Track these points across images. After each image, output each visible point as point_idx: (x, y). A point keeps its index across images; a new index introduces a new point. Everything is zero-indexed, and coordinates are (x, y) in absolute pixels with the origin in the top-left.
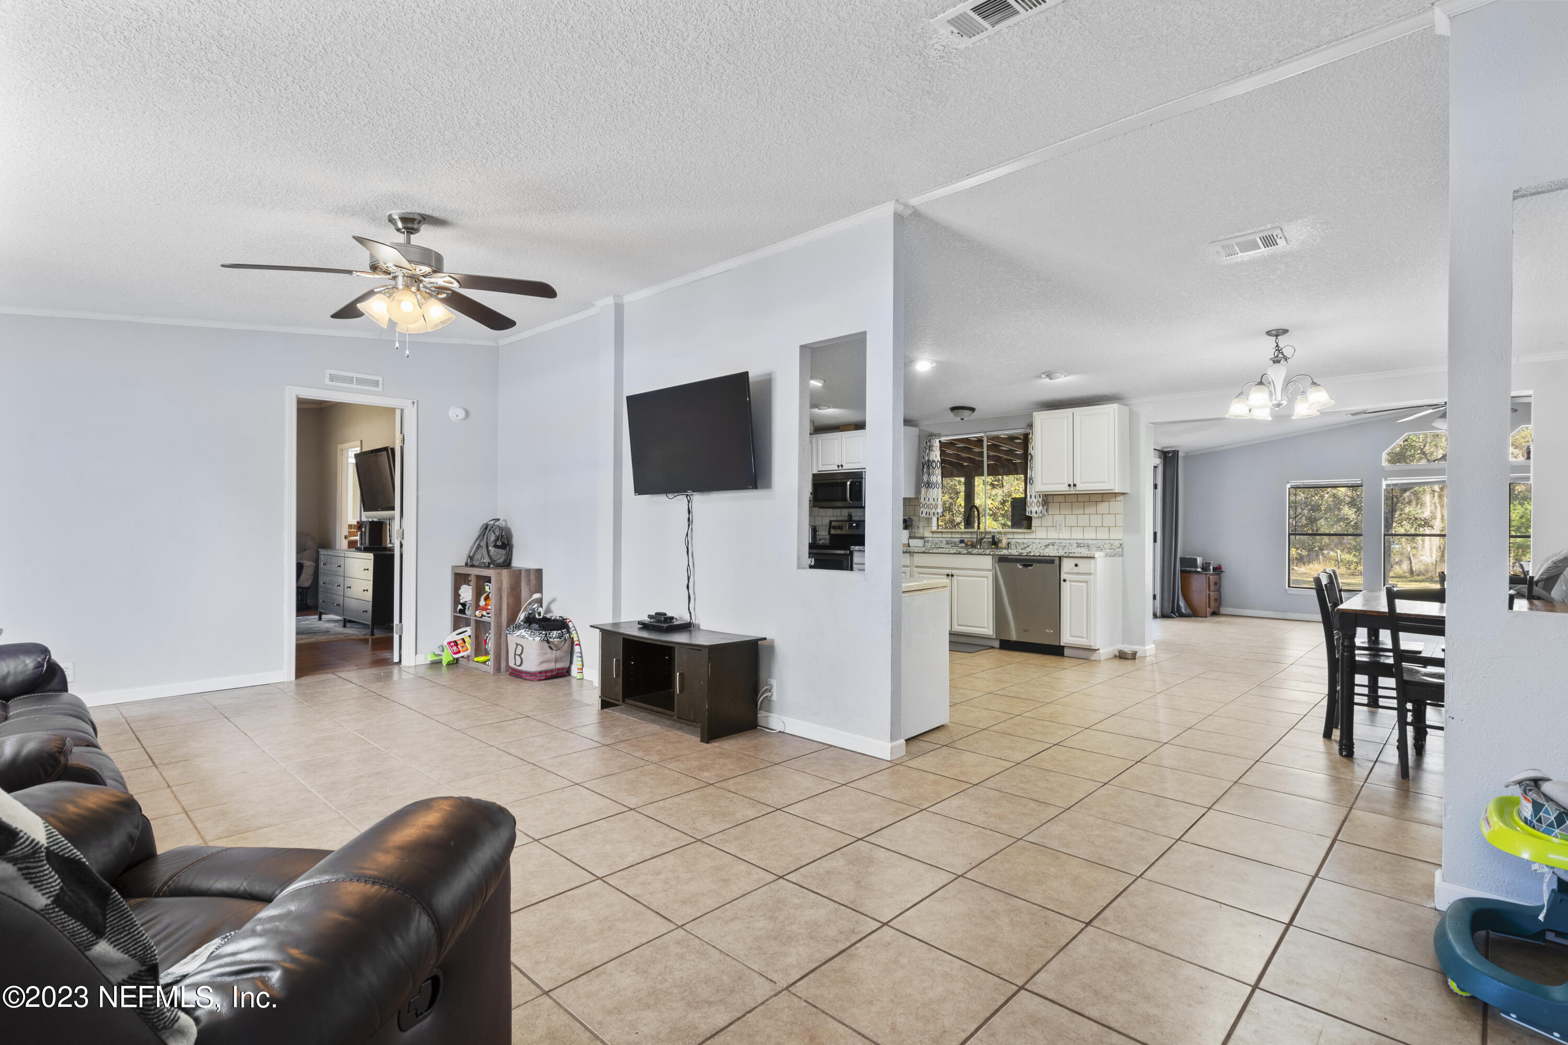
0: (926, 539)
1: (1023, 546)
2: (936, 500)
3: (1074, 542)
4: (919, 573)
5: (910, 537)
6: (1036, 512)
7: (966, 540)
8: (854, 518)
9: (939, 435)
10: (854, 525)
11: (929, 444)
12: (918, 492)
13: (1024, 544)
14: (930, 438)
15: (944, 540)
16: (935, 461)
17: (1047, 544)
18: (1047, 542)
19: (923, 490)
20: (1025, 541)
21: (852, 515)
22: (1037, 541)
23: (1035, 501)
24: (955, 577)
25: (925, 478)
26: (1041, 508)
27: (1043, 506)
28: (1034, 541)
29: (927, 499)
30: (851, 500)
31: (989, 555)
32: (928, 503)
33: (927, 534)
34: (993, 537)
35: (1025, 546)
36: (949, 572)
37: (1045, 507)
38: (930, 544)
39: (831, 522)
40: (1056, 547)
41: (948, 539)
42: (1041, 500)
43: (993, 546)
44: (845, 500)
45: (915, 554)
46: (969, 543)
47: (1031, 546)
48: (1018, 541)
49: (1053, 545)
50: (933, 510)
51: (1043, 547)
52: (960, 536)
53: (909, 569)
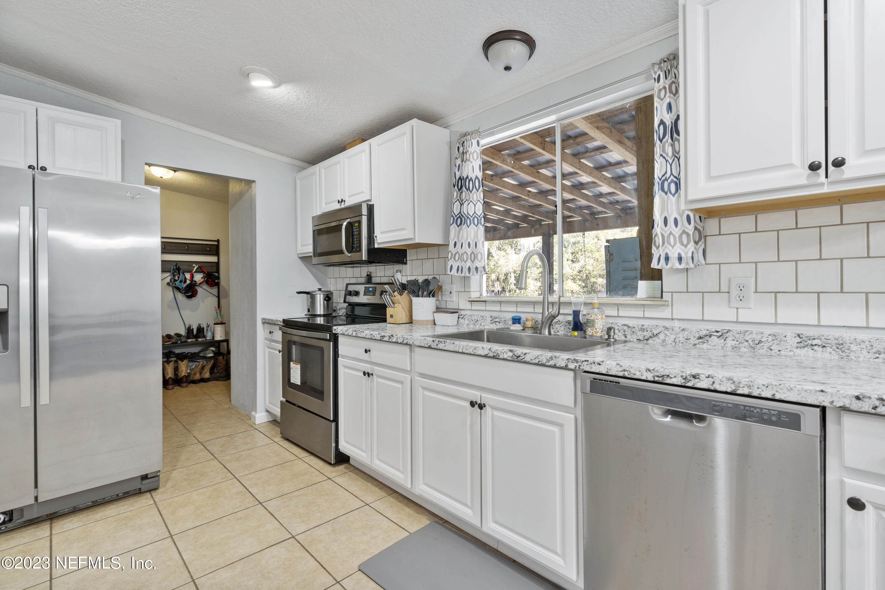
0: (462, 313)
1: (640, 335)
2: (473, 245)
3: (790, 333)
4: (424, 388)
5: (438, 310)
6: (680, 259)
7: (523, 317)
8: (374, 280)
9: (477, 133)
10: (370, 289)
11: (461, 149)
12: (447, 233)
13: (643, 330)
14: (463, 139)
15: (487, 315)
16: (471, 179)
17: (704, 332)
18: (704, 328)
19: (453, 229)
20: (646, 323)
21: (372, 275)
22: (677, 324)
23: (677, 232)
24: (488, 410)
25: (456, 209)
26: (691, 247)
27: (696, 243)
28: (668, 324)
29: (459, 245)
30: (349, 252)
31: (566, 368)
32: (461, 251)
33: (464, 305)
34: (576, 314)
35: (647, 334)
36: (476, 395)
37: (701, 244)
38: (467, 322)
39: (347, 285)
40: (730, 343)
41: (494, 314)
42: (690, 229)
43: (576, 333)
44: (341, 252)
45: (417, 350)
46: (529, 324)
47: (662, 336)
48: (631, 323)
49: (722, 335)
50: (469, 263)
51: (693, 341)
52: (514, 309)
53: (408, 377)
